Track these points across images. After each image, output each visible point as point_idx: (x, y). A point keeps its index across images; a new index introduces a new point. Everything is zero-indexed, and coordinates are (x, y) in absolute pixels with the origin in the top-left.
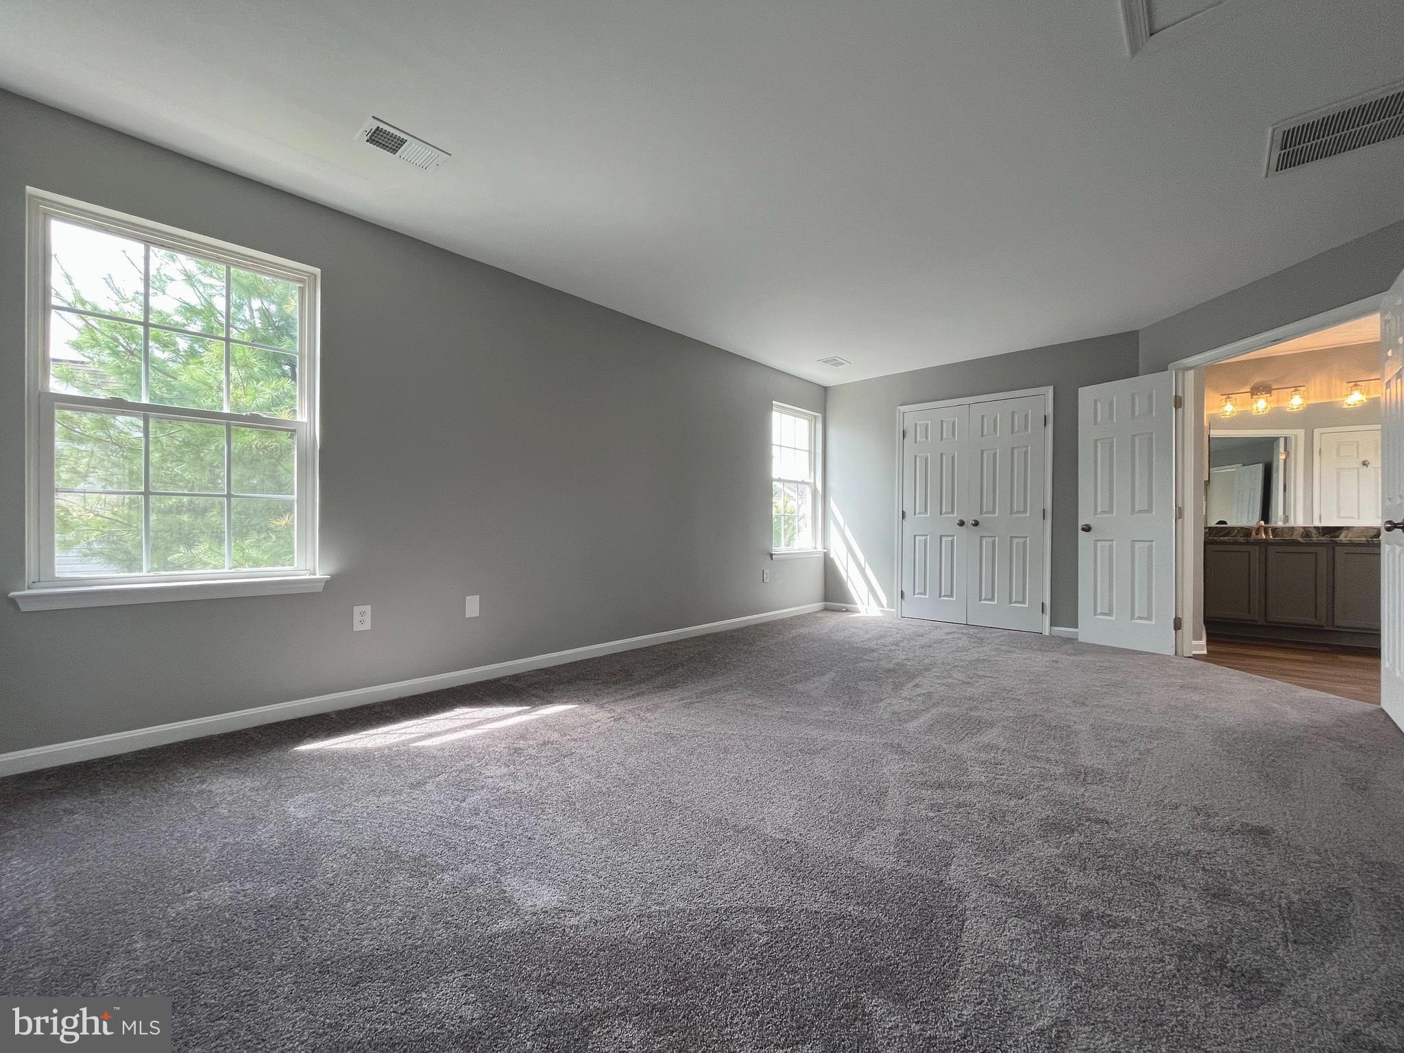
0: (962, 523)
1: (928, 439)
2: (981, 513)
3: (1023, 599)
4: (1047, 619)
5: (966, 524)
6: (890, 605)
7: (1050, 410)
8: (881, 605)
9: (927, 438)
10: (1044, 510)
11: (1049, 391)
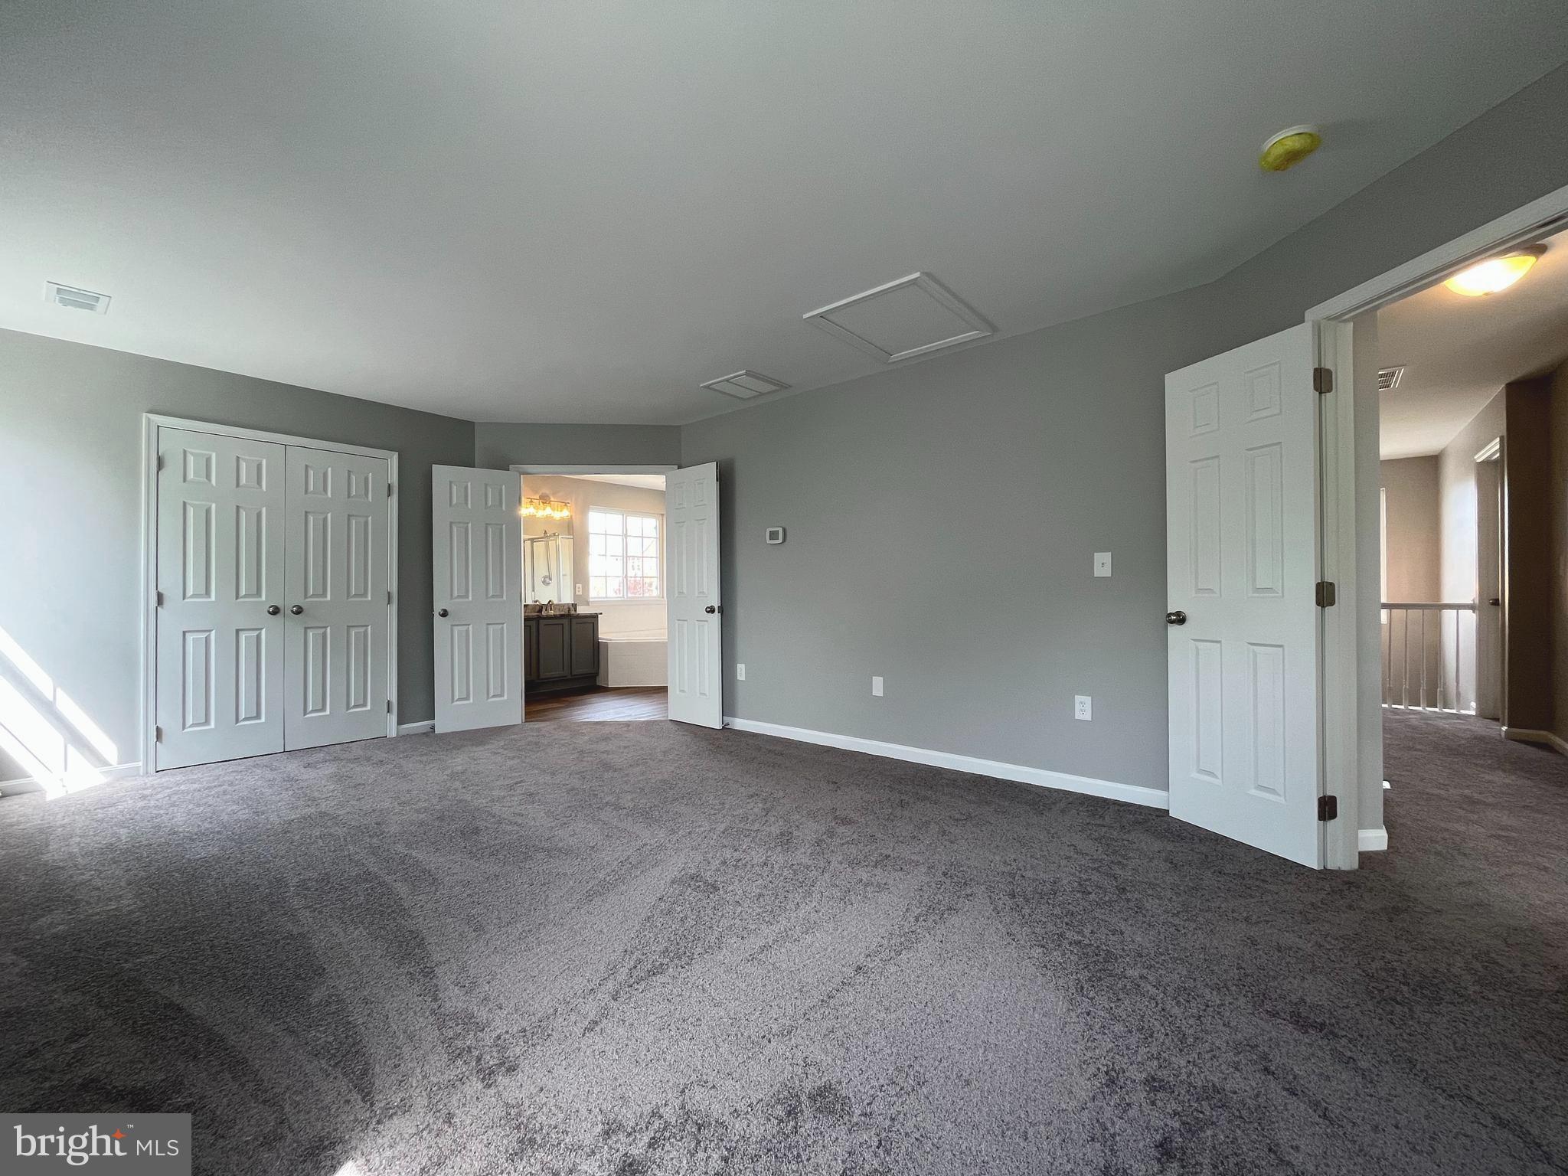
0: (275, 611)
1: (210, 480)
2: (306, 597)
3: (364, 701)
4: (394, 718)
5: (282, 611)
6: (128, 753)
7: (394, 479)
8: (100, 761)
9: (208, 476)
10: (389, 593)
11: (394, 458)
